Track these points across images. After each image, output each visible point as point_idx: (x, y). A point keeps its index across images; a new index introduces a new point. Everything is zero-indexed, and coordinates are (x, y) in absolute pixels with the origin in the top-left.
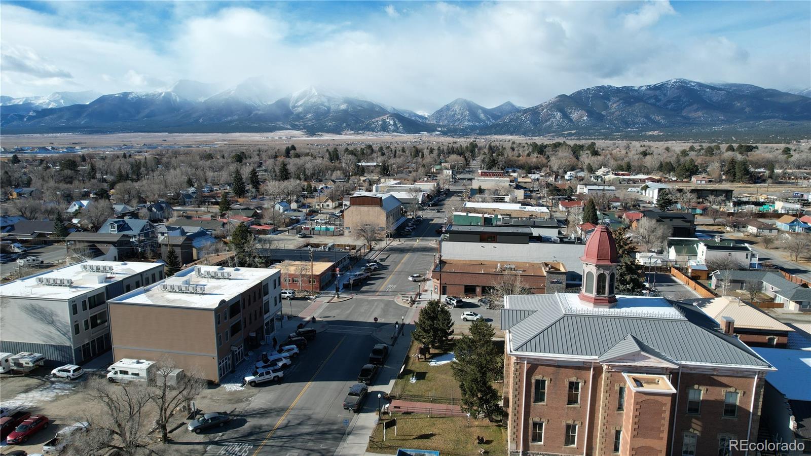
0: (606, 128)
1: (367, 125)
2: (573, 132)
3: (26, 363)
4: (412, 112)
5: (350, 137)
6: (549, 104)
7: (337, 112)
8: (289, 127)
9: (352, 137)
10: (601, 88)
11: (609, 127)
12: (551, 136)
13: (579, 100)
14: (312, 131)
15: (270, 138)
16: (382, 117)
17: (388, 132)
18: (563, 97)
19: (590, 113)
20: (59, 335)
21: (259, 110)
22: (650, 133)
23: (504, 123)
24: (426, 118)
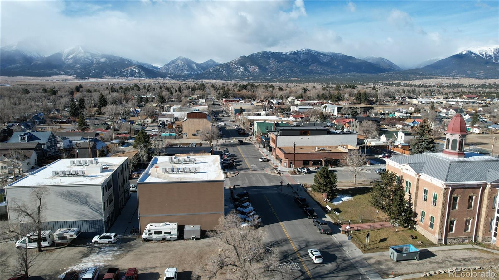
0: (269, 76)
1: (120, 72)
2: (251, 78)
3: (70, 236)
4: (150, 65)
5: (109, 80)
6: (236, 61)
7: (99, 63)
8: (63, 73)
9: (111, 80)
10: (265, 53)
11: (270, 76)
12: (238, 80)
13: (253, 59)
14: (81, 76)
15: (49, 81)
16: (130, 68)
17: (135, 77)
18: (244, 57)
19: (260, 67)
20: (91, 213)
21: (38, 61)
22: (293, 79)
23: (210, 72)
24: (159, 69)
